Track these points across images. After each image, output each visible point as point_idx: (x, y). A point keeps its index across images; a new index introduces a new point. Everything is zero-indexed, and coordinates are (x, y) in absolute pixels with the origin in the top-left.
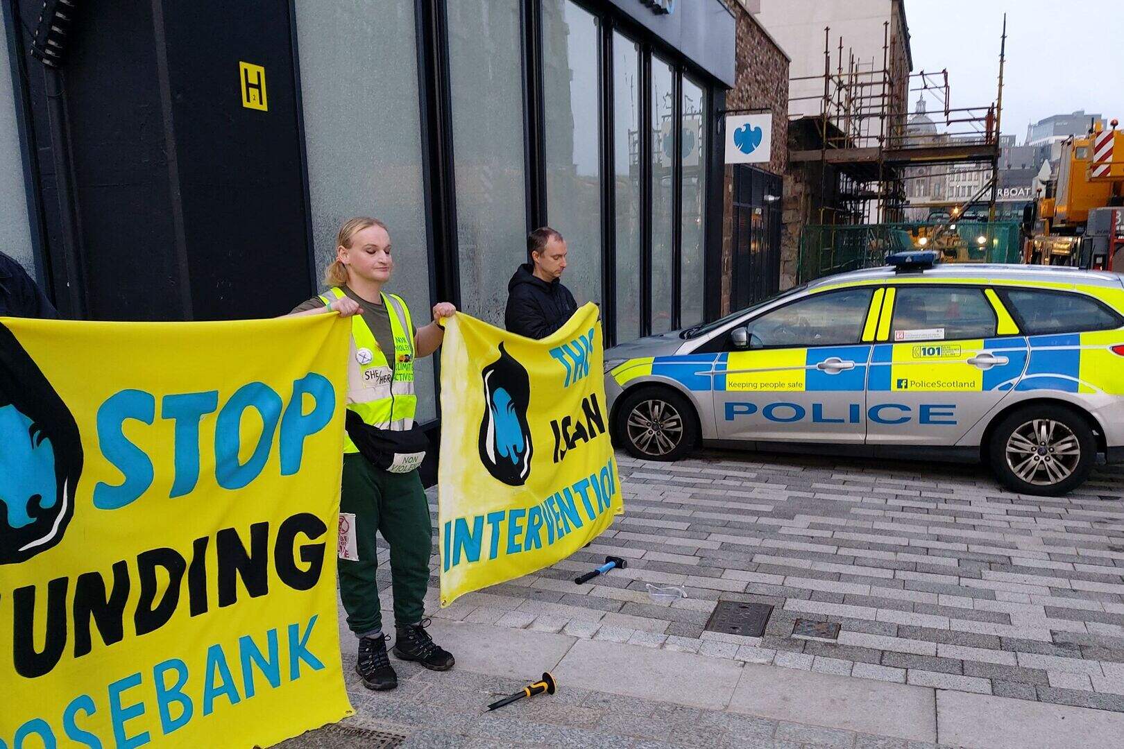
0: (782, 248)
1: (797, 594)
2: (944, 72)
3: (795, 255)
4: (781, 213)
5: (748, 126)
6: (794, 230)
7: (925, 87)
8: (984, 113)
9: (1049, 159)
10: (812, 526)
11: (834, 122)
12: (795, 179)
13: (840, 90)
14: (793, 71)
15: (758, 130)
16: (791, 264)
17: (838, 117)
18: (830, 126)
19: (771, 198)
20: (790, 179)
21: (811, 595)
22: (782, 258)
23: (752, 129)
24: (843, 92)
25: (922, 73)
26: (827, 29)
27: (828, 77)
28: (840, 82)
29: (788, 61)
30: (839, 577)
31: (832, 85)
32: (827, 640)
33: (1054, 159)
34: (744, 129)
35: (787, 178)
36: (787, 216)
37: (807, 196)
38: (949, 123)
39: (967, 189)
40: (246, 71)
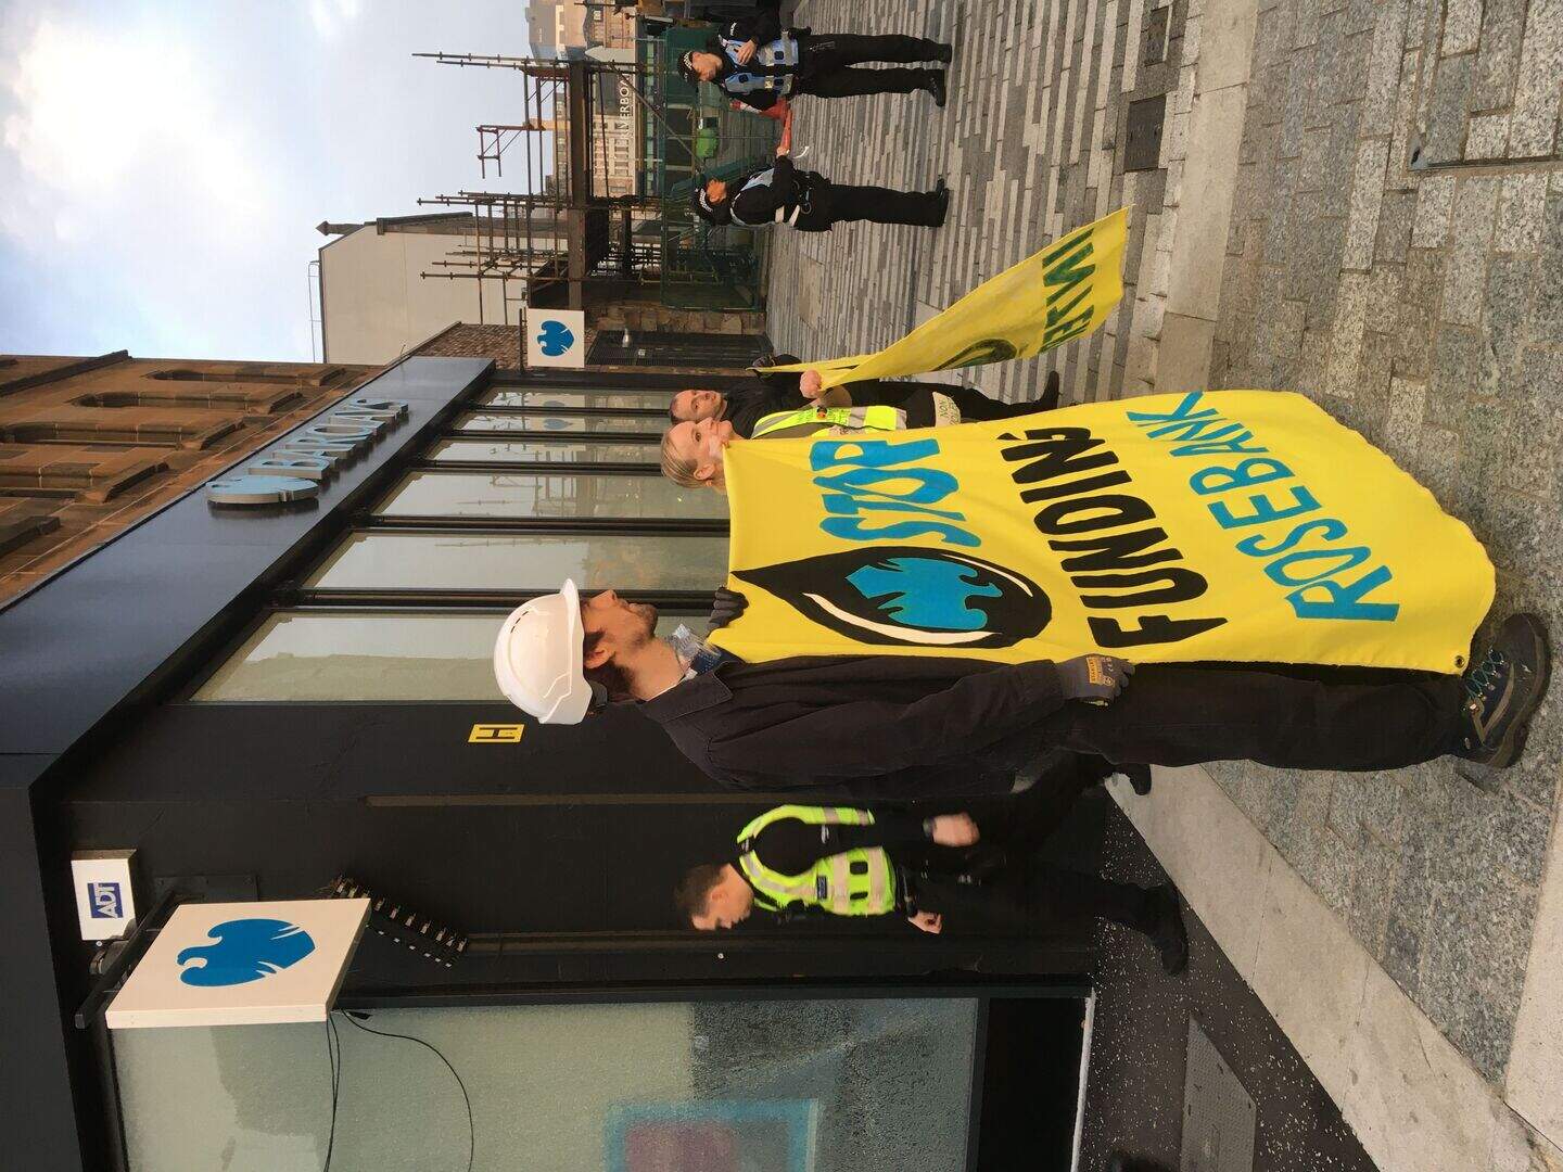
0: (688, 331)
1: (1116, 82)
2: (480, 130)
3: (697, 315)
4: (645, 332)
5: (540, 338)
6: (665, 316)
7: (498, 158)
8: (532, 80)
9: (583, 50)
10: (1037, 119)
11: (534, 271)
12: (603, 316)
13: (497, 266)
14: (472, 319)
15: (546, 326)
16: (708, 320)
17: (530, 267)
18: (540, 274)
19: (626, 339)
20: (602, 322)
21: (1118, 66)
22: (700, 331)
23: (544, 333)
24: (499, 262)
25: (481, 157)
26: (424, 275)
27: (480, 276)
28: (487, 264)
29: (459, 325)
30: (1097, 48)
31: (491, 272)
32: (1170, 16)
33: (585, 44)
34: (544, 344)
35: (603, 325)
36: (649, 325)
37: (624, 304)
38: (541, 129)
39: (618, 153)
40: (478, 738)
